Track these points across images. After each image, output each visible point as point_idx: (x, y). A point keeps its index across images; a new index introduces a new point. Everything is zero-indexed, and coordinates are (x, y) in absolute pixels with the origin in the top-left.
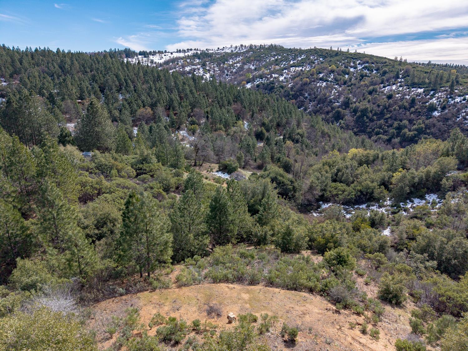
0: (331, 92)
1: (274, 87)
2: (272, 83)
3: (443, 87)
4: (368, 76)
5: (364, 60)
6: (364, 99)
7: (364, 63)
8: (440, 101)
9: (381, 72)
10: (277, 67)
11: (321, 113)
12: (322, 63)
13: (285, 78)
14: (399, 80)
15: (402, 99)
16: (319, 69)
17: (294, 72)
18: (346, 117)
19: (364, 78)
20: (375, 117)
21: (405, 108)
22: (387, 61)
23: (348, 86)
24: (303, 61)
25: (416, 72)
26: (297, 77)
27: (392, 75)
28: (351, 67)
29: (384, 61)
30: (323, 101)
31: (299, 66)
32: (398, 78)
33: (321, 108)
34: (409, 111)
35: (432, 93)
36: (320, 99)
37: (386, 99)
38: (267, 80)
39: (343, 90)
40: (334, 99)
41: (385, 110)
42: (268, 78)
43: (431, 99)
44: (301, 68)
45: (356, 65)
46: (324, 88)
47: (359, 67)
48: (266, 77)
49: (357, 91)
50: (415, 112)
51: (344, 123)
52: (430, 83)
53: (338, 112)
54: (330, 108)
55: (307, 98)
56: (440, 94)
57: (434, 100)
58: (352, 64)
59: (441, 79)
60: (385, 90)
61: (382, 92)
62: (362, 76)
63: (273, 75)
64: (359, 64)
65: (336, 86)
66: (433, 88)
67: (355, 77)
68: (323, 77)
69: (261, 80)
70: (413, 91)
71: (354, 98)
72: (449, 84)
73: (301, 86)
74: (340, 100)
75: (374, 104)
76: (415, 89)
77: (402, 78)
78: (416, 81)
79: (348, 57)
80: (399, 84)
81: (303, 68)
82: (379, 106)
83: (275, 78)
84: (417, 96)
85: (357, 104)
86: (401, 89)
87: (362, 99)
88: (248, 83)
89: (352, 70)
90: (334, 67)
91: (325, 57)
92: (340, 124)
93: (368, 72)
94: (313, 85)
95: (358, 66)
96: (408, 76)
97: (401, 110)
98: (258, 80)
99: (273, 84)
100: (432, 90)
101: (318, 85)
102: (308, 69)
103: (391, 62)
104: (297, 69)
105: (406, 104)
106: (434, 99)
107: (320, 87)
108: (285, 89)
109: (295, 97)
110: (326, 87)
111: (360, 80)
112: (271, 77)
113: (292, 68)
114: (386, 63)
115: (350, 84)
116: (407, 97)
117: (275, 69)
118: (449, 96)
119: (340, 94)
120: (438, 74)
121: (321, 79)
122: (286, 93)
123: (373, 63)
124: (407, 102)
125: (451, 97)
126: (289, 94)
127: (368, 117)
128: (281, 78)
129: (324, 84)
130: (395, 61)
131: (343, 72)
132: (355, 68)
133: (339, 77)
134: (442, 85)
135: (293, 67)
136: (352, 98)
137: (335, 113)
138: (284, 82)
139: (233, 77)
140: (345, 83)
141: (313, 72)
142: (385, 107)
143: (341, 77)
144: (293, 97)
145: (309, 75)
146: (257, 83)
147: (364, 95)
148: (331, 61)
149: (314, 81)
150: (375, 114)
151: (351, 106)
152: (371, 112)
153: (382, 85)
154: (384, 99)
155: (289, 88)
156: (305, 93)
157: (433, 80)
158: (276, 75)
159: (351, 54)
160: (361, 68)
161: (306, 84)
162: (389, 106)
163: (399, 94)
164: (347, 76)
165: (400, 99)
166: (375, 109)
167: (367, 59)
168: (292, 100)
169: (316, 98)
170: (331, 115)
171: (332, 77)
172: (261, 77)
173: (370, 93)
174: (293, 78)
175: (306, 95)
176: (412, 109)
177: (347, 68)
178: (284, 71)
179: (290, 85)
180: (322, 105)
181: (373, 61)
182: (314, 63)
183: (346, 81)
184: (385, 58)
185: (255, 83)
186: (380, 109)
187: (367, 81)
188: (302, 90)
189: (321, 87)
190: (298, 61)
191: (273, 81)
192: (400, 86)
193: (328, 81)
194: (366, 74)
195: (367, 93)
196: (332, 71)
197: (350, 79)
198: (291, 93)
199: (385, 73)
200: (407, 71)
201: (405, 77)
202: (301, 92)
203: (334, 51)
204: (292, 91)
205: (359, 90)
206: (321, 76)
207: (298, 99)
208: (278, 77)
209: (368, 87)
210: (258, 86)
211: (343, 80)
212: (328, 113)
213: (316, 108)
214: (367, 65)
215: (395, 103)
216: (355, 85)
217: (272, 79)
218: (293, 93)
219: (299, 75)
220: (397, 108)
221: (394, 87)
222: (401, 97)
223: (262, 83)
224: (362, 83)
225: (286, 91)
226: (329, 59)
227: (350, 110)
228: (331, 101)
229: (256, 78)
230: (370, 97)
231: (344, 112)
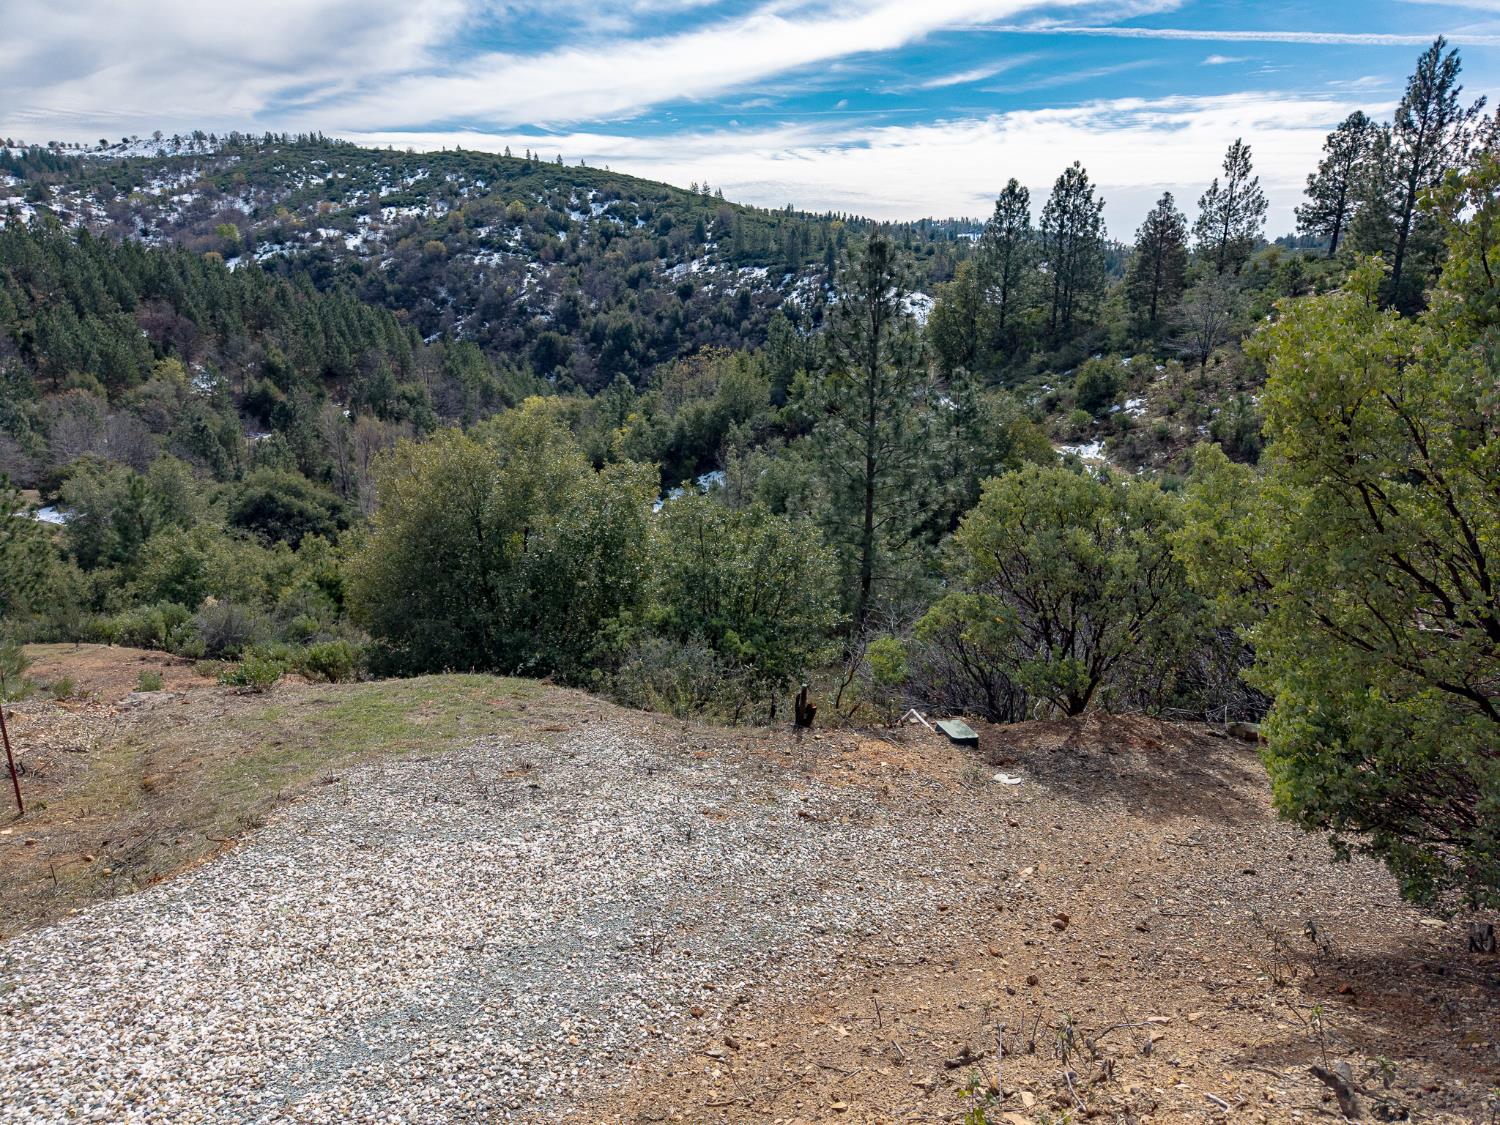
0: (519, 283)
1: (328, 268)
2: (320, 256)
3: (812, 262)
4: (623, 236)
5: (608, 187)
6: (619, 302)
7: (607, 198)
8: (808, 299)
9: (657, 224)
10: (335, 208)
11: (495, 348)
12: (484, 195)
13: (365, 241)
14: (707, 247)
15: (717, 297)
16: (475, 213)
17: (395, 221)
18: (574, 356)
19: (614, 239)
20: (653, 353)
21: (728, 322)
22: (671, 193)
23: (569, 265)
24: (422, 189)
25: (744, 226)
26: (406, 237)
27: (686, 231)
28: (574, 208)
29: (663, 192)
30: (496, 309)
31: (409, 204)
32: (704, 240)
33: (493, 332)
34: (738, 329)
35: (788, 277)
36: (488, 306)
37: (676, 300)
38: (302, 248)
39: (555, 276)
40: (531, 303)
41: (678, 330)
42: (302, 240)
43: (786, 293)
44: (416, 211)
45: (586, 201)
46: (495, 271)
47: (597, 210)
48: (296, 239)
49: (597, 280)
50: (752, 330)
51: (568, 375)
52: (780, 252)
53: (548, 343)
54: (520, 331)
55: (444, 302)
56: (806, 281)
57: (794, 298)
58: (574, 200)
59: (806, 242)
60: (671, 275)
61: (666, 281)
62: (608, 236)
63: (323, 232)
64: (594, 200)
65: (534, 265)
66: (787, 265)
67: (586, 237)
68: (489, 235)
69: (277, 247)
70: (742, 276)
71: (590, 301)
72: (822, 255)
73: (424, 265)
74: (551, 307)
75: (646, 313)
76: (747, 270)
77: (712, 241)
78: (747, 246)
79: (559, 179)
80: (706, 258)
81: (423, 208)
82: (659, 319)
83: (330, 240)
84: (753, 288)
85: (601, 316)
86: (712, 270)
87: (612, 302)
88: (228, 256)
89: (575, 216)
90: (519, 206)
91: (490, 179)
92: (559, 377)
93: (622, 224)
94: (459, 261)
95: (593, 206)
96: (727, 234)
97: (718, 328)
98: (267, 245)
99: (322, 259)
100: (788, 270)
101: (477, 261)
102: (439, 215)
103: (681, 196)
104: (405, 211)
105: (728, 311)
106: (794, 294)
107: (483, 267)
108: (369, 275)
109: (405, 299)
110: (502, 269)
111: (603, 247)
112: (316, 237)
113: (385, 211)
114: (666, 197)
115: (572, 257)
116: (731, 292)
117: (326, 211)
118: (827, 286)
119: (548, 287)
120: (797, 228)
121: (484, 243)
122: (373, 291)
123: (632, 199)
124: (729, 305)
125: (832, 288)
126: (384, 290)
127: (633, 354)
128: (352, 242)
129: (496, 258)
130: (691, 194)
131: (550, 224)
132: (585, 211)
133: (538, 238)
134: (810, 258)
135: (390, 205)
136: (584, 301)
137: (540, 345)
138: (364, 255)
139: (170, 240)
140: (559, 255)
141: (457, 221)
142: (676, 322)
143: (546, 236)
144: (397, 300)
145: (445, 230)
146: (264, 254)
147: (616, 290)
148: (508, 189)
149: (462, 250)
150: (654, 343)
151: (583, 322)
152: (641, 336)
153: (663, 262)
154: (670, 299)
155: (381, 273)
156: (439, 289)
157: (786, 241)
158: (332, 233)
159: (568, 171)
160: (601, 211)
161: (436, 258)
162: (686, 317)
163: (708, 284)
164: (562, 236)
165: (713, 298)
166: (650, 327)
167: (616, 187)
168: (396, 309)
169: (474, 301)
170: (526, 351)
171: (518, 237)
172: (277, 237)
173: (634, 283)
174: (392, 240)
175: (443, 293)
176: (746, 324)
177: (561, 210)
178: (361, 220)
179: (383, 264)
180: (494, 323)
181: (631, 193)
182: (457, 194)
183: (562, 250)
184: (665, 185)
185: (256, 257)
186: (663, 329)
187: (621, 249)
188: (427, 278)
189: (487, 266)
190: (405, 187)
191: (323, 250)
192: (711, 263)
193: (506, 249)
194: (617, 229)
195: (624, 284)
196: (516, 220)
197: (574, 245)
198: (389, 287)
199: (666, 226)
200: (722, 223)
201: (720, 238)
202: (425, 283)
203: (516, 161)
204: (392, 282)
205: (602, 275)
206: (483, 234)
207: (419, 308)
208: (341, 238)
209: (626, 266)
210: (269, 267)
211: (553, 246)
212: (517, 346)
213: (478, 332)
214: (616, 202)
215: (701, 310)
216: (588, 260)
217: (319, 244)
218: (397, 286)
219: (413, 229)
220: (707, 322)
221: (695, 267)
222: (713, 291)
223: (282, 256)
224: (608, 255)
225: (371, 282)
226: (503, 183)
227: (582, 335)
228: (522, 311)
229: (260, 239)
230: (634, 296)
231: (565, 342)
